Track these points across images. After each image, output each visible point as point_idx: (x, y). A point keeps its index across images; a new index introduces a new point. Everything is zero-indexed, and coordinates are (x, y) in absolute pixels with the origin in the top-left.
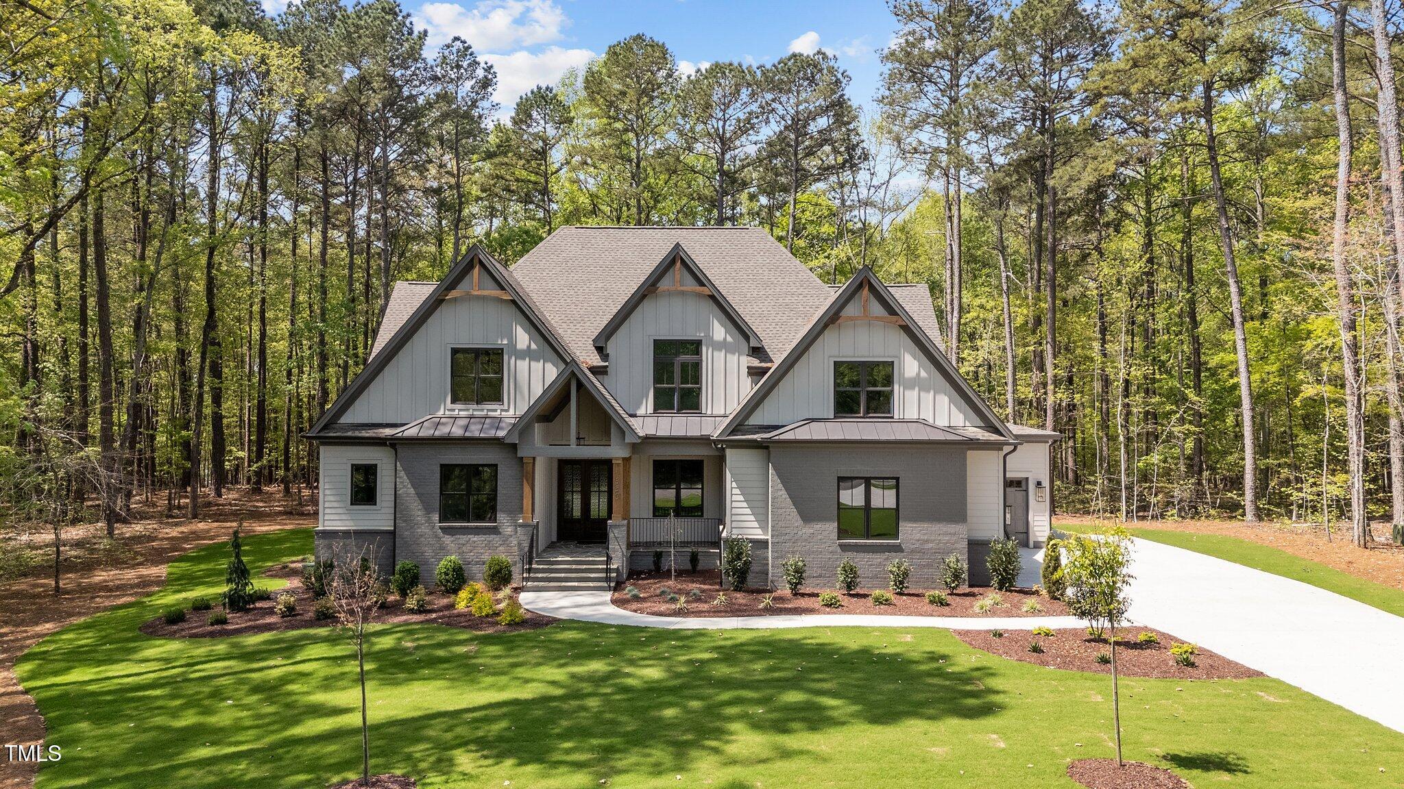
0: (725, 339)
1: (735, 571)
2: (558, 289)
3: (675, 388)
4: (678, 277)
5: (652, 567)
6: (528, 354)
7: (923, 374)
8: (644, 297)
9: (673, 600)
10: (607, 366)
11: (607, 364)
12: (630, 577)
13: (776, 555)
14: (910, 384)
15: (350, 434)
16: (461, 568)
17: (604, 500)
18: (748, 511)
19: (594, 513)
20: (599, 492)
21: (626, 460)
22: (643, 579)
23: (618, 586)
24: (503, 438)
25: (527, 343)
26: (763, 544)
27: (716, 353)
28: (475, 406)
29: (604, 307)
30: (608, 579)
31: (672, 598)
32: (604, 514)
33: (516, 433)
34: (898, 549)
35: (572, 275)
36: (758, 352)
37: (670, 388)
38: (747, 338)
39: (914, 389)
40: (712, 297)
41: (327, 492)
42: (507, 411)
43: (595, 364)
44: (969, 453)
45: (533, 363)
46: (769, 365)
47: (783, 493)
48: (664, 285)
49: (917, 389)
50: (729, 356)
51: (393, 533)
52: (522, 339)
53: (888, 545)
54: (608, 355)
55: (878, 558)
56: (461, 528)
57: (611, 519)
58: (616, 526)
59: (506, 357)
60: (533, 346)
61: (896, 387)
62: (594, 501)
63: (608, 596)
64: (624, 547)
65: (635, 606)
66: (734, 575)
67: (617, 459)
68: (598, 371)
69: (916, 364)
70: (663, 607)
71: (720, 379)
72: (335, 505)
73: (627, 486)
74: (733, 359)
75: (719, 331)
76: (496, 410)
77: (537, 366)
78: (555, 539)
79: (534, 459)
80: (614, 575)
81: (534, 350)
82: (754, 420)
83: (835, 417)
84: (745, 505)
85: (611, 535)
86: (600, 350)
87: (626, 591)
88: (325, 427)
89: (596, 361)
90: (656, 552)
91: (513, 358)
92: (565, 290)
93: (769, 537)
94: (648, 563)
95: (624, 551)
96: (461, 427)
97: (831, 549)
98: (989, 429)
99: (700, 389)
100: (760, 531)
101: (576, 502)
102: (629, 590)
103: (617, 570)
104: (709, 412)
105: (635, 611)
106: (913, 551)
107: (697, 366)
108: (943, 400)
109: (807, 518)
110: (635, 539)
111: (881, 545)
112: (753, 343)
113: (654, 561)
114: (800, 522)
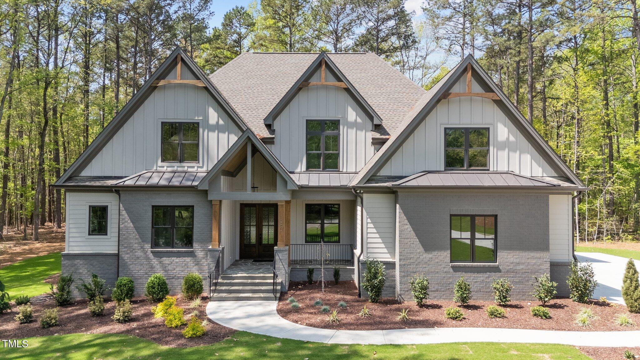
0: (356, 120)
1: (373, 287)
2: (241, 89)
3: (321, 154)
4: (323, 75)
5: (307, 280)
6: (217, 128)
7: (512, 138)
8: (300, 89)
9: (326, 312)
10: (273, 138)
11: (273, 136)
12: (290, 288)
13: (403, 274)
14: (502, 146)
15: (87, 184)
16: (164, 283)
17: (272, 231)
18: (380, 240)
19: (265, 242)
20: (268, 225)
21: (288, 202)
22: (300, 290)
23: (281, 298)
24: (197, 186)
25: (216, 119)
26: (391, 265)
27: (349, 130)
28: (179, 164)
29: (271, 100)
30: (274, 291)
31: (325, 310)
32: (272, 242)
33: (207, 182)
34: (497, 270)
35: (251, 80)
36: (378, 128)
37: (318, 154)
38: (371, 118)
39: (504, 149)
40: (347, 90)
41: (71, 226)
42: (202, 167)
43: (266, 136)
44: (551, 197)
45: (220, 135)
46: (387, 137)
47: (408, 227)
48: (314, 81)
49: (507, 150)
50: (358, 132)
51: (118, 255)
52: (213, 116)
53: (489, 267)
54: (274, 131)
55: (481, 277)
56: (167, 252)
57: (276, 245)
58: (280, 251)
59: (201, 130)
60: (221, 122)
61: (491, 148)
62: (265, 231)
63: (274, 305)
64: (286, 266)
65: (296, 316)
66: (372, 291)
67: (281, 201)
68: (268, 141)
69: (506, 130)
70: (318, 319)
71: (352, 147)
72: (77, 235)
73: (288, 222)
74: (361, 134)
75: (352, 115)
76: (193, 167)
77: (224, 137)
78: (238, 258)
79: (221, 201)
80: (279, 288)
81: (222, 125)
82: (384, 172)
83: (445, 170)
84: (377, 236)
85: (277, 258)
86: (269, 126)
87: (288, 301)
88: (70, 179)
89: (265, 133)
90: (309, 269)
91: (206, 131)
92: (246, 89)
93: (397, 260)
94: (303, 276)
95: (287, 269)
96: (167, 179)
97: (445, 270)
98: (562, 178)
99: (338, 154)
100: (388, 255)
101: (253, 231)
102: (290, 301)
103: (281, 283)
104: (345, 170)
105: (296, 322)
106: (508, 271)
107: (336, 139)
108: (527, 158)
109: (428, 246)
110: (293, 258)
111: (484, 267)
112: (376, 122)
113: (308, 276)
114: (421, 249)
